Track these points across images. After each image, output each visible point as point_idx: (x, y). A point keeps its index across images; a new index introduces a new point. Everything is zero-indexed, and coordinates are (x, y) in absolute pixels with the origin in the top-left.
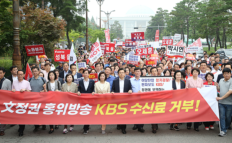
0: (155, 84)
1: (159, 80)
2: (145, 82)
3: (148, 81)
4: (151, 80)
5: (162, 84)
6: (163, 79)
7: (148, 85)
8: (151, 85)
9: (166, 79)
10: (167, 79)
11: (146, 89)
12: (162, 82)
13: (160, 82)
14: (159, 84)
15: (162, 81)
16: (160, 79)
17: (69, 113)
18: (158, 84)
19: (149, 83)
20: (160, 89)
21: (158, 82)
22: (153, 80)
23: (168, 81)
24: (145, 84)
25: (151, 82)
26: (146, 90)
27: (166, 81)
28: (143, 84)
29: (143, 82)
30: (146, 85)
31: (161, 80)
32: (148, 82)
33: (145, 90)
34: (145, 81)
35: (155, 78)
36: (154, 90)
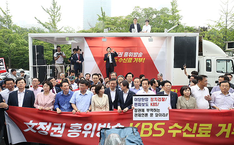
0: (149, 104)
1: (154, 99)
2: (138, 102)
3: (141, 100)
4: (145, 100)
5: (157, 104)
6: (158, 99)
7: (142, 105)
8: (145, 105)
9: (161, 99)
10: (163, 98)
11: (140, 110)
12: (158, 102)
13: (155, 102)
14: (154, 104)
15: (158, 100)
16: (155, 98)
18: (152, 104)
19: (143, 102)
20: (154, 109)
21: (153, 102)
22: (147, 100)
23: (163, 100)
24: (138, 104)
25: (145, 102)
27: (161, 100)
29: (136, 102)
31: (156, 99)
32: (141, 102)
33: (138, 111)
34: (138, 100)
35: (149, 98)
36: (148, 110)
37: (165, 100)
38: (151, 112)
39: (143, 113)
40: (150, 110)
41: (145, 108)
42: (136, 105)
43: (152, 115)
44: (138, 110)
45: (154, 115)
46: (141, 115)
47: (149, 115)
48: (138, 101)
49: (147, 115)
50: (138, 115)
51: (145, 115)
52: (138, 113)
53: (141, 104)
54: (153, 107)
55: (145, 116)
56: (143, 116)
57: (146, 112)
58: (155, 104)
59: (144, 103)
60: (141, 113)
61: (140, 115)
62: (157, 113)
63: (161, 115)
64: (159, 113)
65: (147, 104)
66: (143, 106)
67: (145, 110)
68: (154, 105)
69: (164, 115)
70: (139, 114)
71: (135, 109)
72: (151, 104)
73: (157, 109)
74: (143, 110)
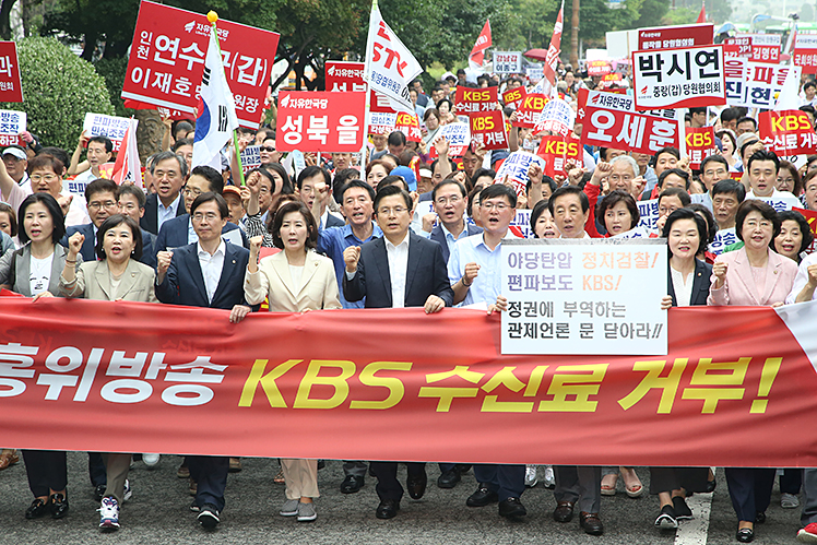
0: (577, 283)
1: (600, 260)
2: (524, 272)
3: (540, 262)
4: (556, 261)
5: (615, 282)
7: (541, 286)
8: (557, 285)
11: (532, 307)
12: (616, 272)
13: (604, 271)
14: (599, 283)
15: (616, 264)
16: (604, 255)
17: (108, 393)
18: (591, 282)
19: (548, 273)
20: (600, 304)
21: (593, 273)
22: (564, 264)
23: (643, 265)
24: (524, 280)
25: (557, 272)
26: (531, 313)
27: (633, 263)
28: (514, 281)
29: (516, 271)
30: (533, 284)
31: (608, 259)
32: (539, 272)
33: (523, 311)
34: (525, 262)
35: (577, 251)
36: (570, 309)
37: (650, 264)
38: (586, 319)
39: (548, 321)
40: (578, 308)
41: (557, 298)
42: (514, 287)
43: (586, 331)
44: (523, 305)
45: (599, 331)
46: (539, 332)
47: (575, 330)
48: (523, 265)
49: (563, 329)
50: (523, 331)
51: (555, 330)
52: (523, 320)
53: (540, 279)
54: (594, 297)
55: (554, 335)
56: (547, 334)
57: (559, 317)
58: (604, 283)
59: (553, 278)
60: (540, 320)
61: (532, 332)
62: (611, 320)
63: (629, 332)
64: (619, 322)
65: (564, 280)
66: (549, 288)
67: (558, 310)
68: (598, 286)
69: (645, 331)
70: (527, 325)
71: (513, 304)
72: (585, 283)
73: (610, 306)
74: (548, 309)
